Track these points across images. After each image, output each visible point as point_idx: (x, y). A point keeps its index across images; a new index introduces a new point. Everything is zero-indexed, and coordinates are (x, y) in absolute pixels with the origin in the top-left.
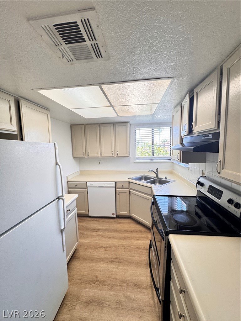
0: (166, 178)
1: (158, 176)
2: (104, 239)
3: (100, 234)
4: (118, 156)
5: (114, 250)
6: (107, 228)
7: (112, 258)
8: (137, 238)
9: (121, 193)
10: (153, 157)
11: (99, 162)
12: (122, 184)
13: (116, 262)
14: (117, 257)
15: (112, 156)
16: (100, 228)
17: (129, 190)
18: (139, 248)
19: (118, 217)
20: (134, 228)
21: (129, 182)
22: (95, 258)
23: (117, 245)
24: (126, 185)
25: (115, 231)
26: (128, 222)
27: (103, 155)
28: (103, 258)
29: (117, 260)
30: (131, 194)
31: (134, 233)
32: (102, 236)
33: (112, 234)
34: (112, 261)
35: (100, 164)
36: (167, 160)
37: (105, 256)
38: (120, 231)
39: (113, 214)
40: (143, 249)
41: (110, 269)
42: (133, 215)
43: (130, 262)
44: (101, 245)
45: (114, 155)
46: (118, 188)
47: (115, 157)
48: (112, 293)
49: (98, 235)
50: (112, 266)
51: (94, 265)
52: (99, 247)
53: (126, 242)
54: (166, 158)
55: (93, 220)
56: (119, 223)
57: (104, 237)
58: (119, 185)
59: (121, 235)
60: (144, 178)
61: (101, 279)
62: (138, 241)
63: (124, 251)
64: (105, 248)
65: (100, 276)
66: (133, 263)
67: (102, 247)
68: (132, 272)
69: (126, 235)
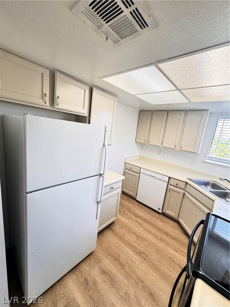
2: (140, 228)
3: (139, 221)
5: (145, 244)
6: (148, 219)
7: (139, 251)
8: (176, 249)
9: (172, 191)
11: (160, 152)
12: (178, 182)
13: (142, 256)
14: (145, 252)
15: (175, 148)
16: (141, 215)
17: (184, 192)
18: (173, 261)
19: (164, 214)
20: (176, 236)
21: (187, 183)
22: (125, 239)
23: (150, 241)
24: (182, 185)
25: (154, 226)
26: (173, 225)
27: (165, 145)
28: (132, 244)
29: (144, 256)
30: (185, 197)
31: (174, 241)
32: (140, 224)
33: (150, 227)
34: (139, 253)
35: (160, 153)
37: (135, 244)
38: (160, 230)
39: (159, 209)
40: (178, 265)
41: (133, 259)
42: (181, 221)
43: (156, 268)
44: (135, 231)
45: (176, 148)
46: (170, 185)
47: (178, 150)
48: (125, 281)
49: (137, 221)
50: (137, 257)
51: (122, 244)
52: (133, 233)
53: (161, 245)
55: (138, 205)
56: (163, 221)
57: (141, 226)
58: (172, 182)
59: (158, 233)
61: (122, 262)
62: (174, 253)
63: (155, 252)
64: (138, 237)
65: (123, 258)
66: (158, 271)
67: (135, 234)
68: (153, 278)
69: (165, 237)
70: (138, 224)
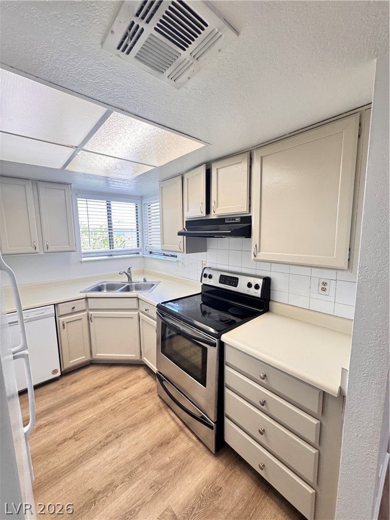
0: (145, 280)
1: (131, 280)
2: (58, 426)
3: (43, 422)
4: (49, 250)
5: (94, 428)
6: (52, 403)
7: (100, 442)
8: (124, 387)
9: (68, 324)
10: (112, 250)
12: (72, 304)
13: (111, 442)
14: (108, 432)
15: (34, 251)
17: (88, 314)
18: (136, 398)
20: (108, 377)
21: (86, 298)
23: (95, 417)
24: (81, 305)
26: (90, 373)
27: (7, 250)
28: (82, 454)
29: (113, 436)
30: (92, 319)
31: (113, 383)
33: (71, 407)
34: (104, 445)
36: (134, 254)
37: (84, 448)
38: (86, 393)
39: (55, 372)
40: (142, 395)
41: (108, 459)
42: (101, 355)
43: (135, 424)
44: (60, 439)
45: (38, 250)
46: (61, 316)
47: (42, 253)
48: (136, 485)
50: (110, 451)
51: (68, 480)
52: (59, 444)
53: (108, 404)
54: (134, 252)
56: (74, 382)
57: (58, 422)
58: (62, 309)
59: (90, 399)
60: (105, 287)
61: (103, 486)
62: (127, 390)
63: (115, 416)
64: (75, 437)
65: (97, 483)
66: (140, 422)
67: (65, 440)
68: (146, 434)
69: (102, 392)
70: (47, 427)
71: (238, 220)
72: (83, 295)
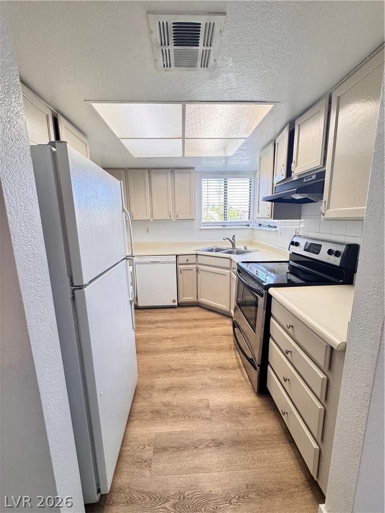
0: (245, 249)
1: (235, 247)
2: (167, 330)
3: (160, 325)
4: (178, 218)
5: (184, 339)
6: (168, 318)
7: (184, 348)
8: (212, 326)
9: (185, 271)
10: (225, 221)
11: (148, 230)
12: (187, 257)
14: (190, 345)
15: (169, 218)
16: (157, 319)
17: (197, 266)
18: (216, 335)
19: (181, 305)
20: (205, 316)
21: (197, 255)
22: (162, 349)
23: (187, 334)
24: (192, 259)
25: (180, 320)
27: (156, 217)
28: (172, 348)
29: (192, 349)
30: (200, 271)
31: (206, 321)
32: (164, 327)
33: (177, 324)
34: (186, 350)
35: (148, 232)
36: (245, 226)
37: (175, 346)
38: (187, 320)
39: (174, 301)
40: (222, 335)
41: (185, 358)
42: (203, 300)
43: (209, 349)
44: (165, 336)
45: (172, 218)
46: (180, 264)
47: (174, 220)
48: (193, 378)
49: (158, 327)
50: (187, 354)
51: (162, 356)
52: (164, 339)
53: (199, 331)
54: (243, 224)
55: (144, 312)
56: (184, 312)
57: (167, 328)
58: (182, 260)
59: (189, 324)
60: (215, 250)
61: (176, 368)
62: (213, 329)
63: (199, 339)
64: (172, 339)
65: (174, 365)
66: (213, 349)
67: (167, 338)
68: (213, 357)
69: (196, 323)
70: (162, 328)
71: (314, 177)
72: (195, 252)
